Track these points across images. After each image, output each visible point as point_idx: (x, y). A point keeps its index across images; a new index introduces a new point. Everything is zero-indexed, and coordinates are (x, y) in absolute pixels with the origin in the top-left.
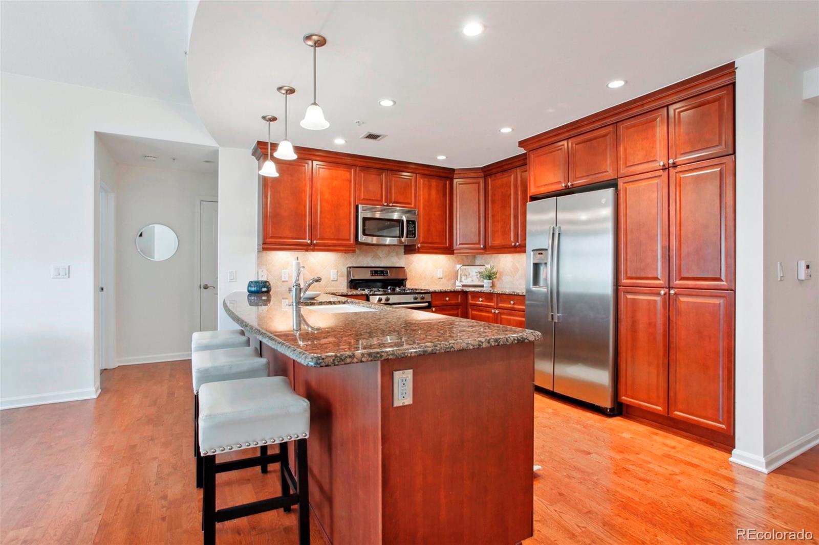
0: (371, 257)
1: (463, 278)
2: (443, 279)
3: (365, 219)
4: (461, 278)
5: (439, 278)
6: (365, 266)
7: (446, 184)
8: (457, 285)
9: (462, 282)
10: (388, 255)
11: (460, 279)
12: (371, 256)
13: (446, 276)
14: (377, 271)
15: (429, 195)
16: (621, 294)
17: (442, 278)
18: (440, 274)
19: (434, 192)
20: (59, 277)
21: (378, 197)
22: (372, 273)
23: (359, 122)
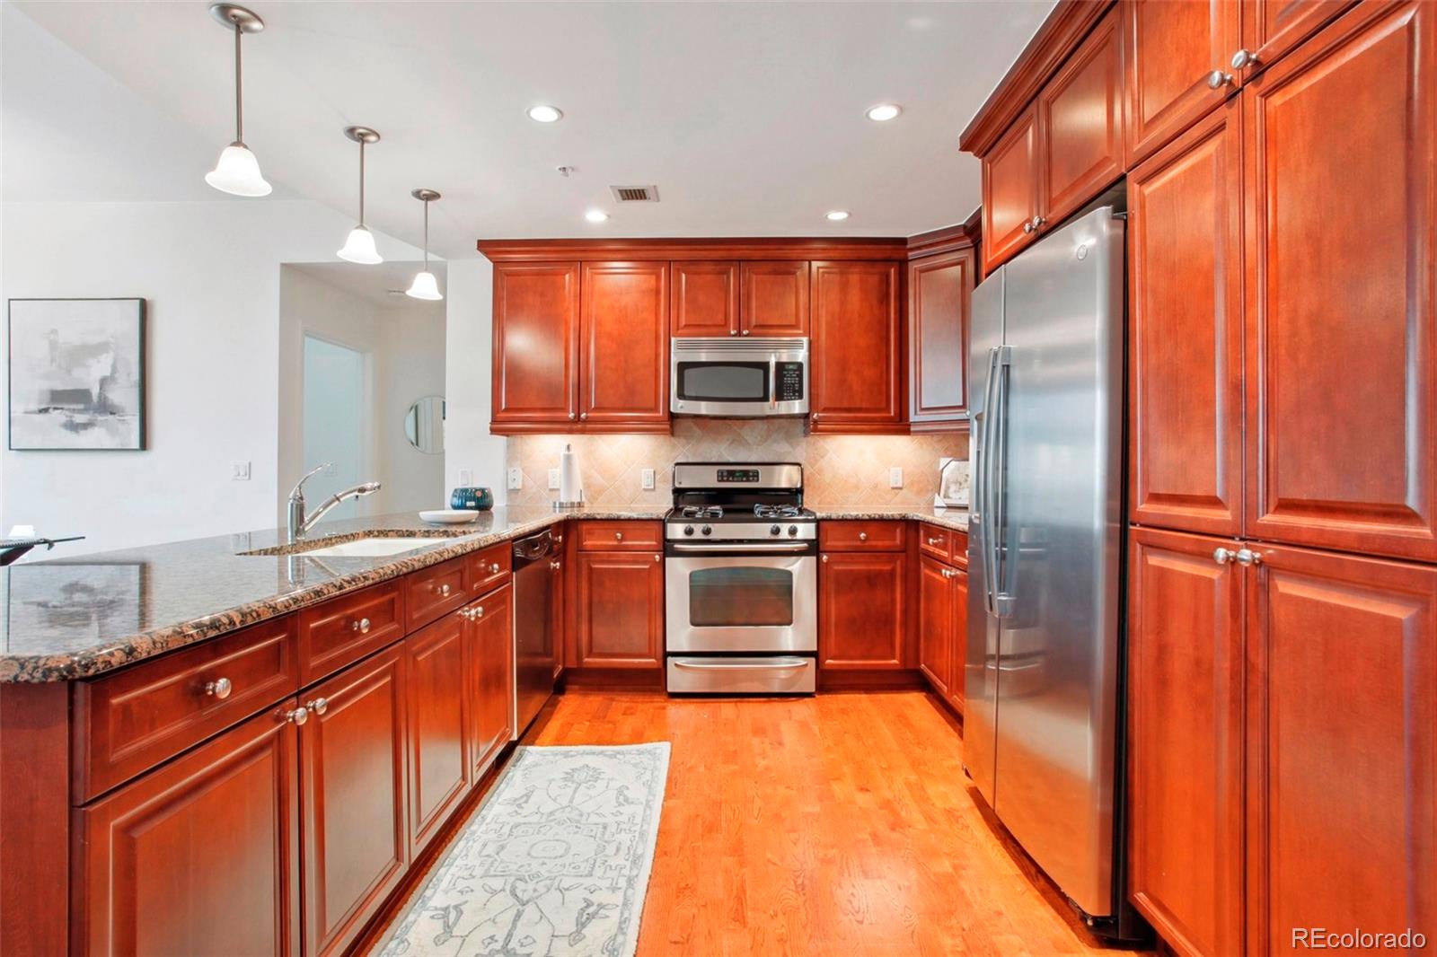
0: (728, 443)
1: (953, 488)
2: (904, 491)
3: (683, 367)
4: (948, 488)
5: (893, 488)
6: (714, 460)
7: (888, 276)
8: (936, 504)
9: (949, 497)
10: (766, 438)
11: (946, 491)
12: (728, 440)
13: (912, 484)
14: (734, 472)
15: (843, 303)
16: (1135, 550)
17: (901, 488)
18: (895, 477)
19: (855, 297)
20: (238, 478)
21: (719, 319)
22: (722, 476)
23: (564, 168)
